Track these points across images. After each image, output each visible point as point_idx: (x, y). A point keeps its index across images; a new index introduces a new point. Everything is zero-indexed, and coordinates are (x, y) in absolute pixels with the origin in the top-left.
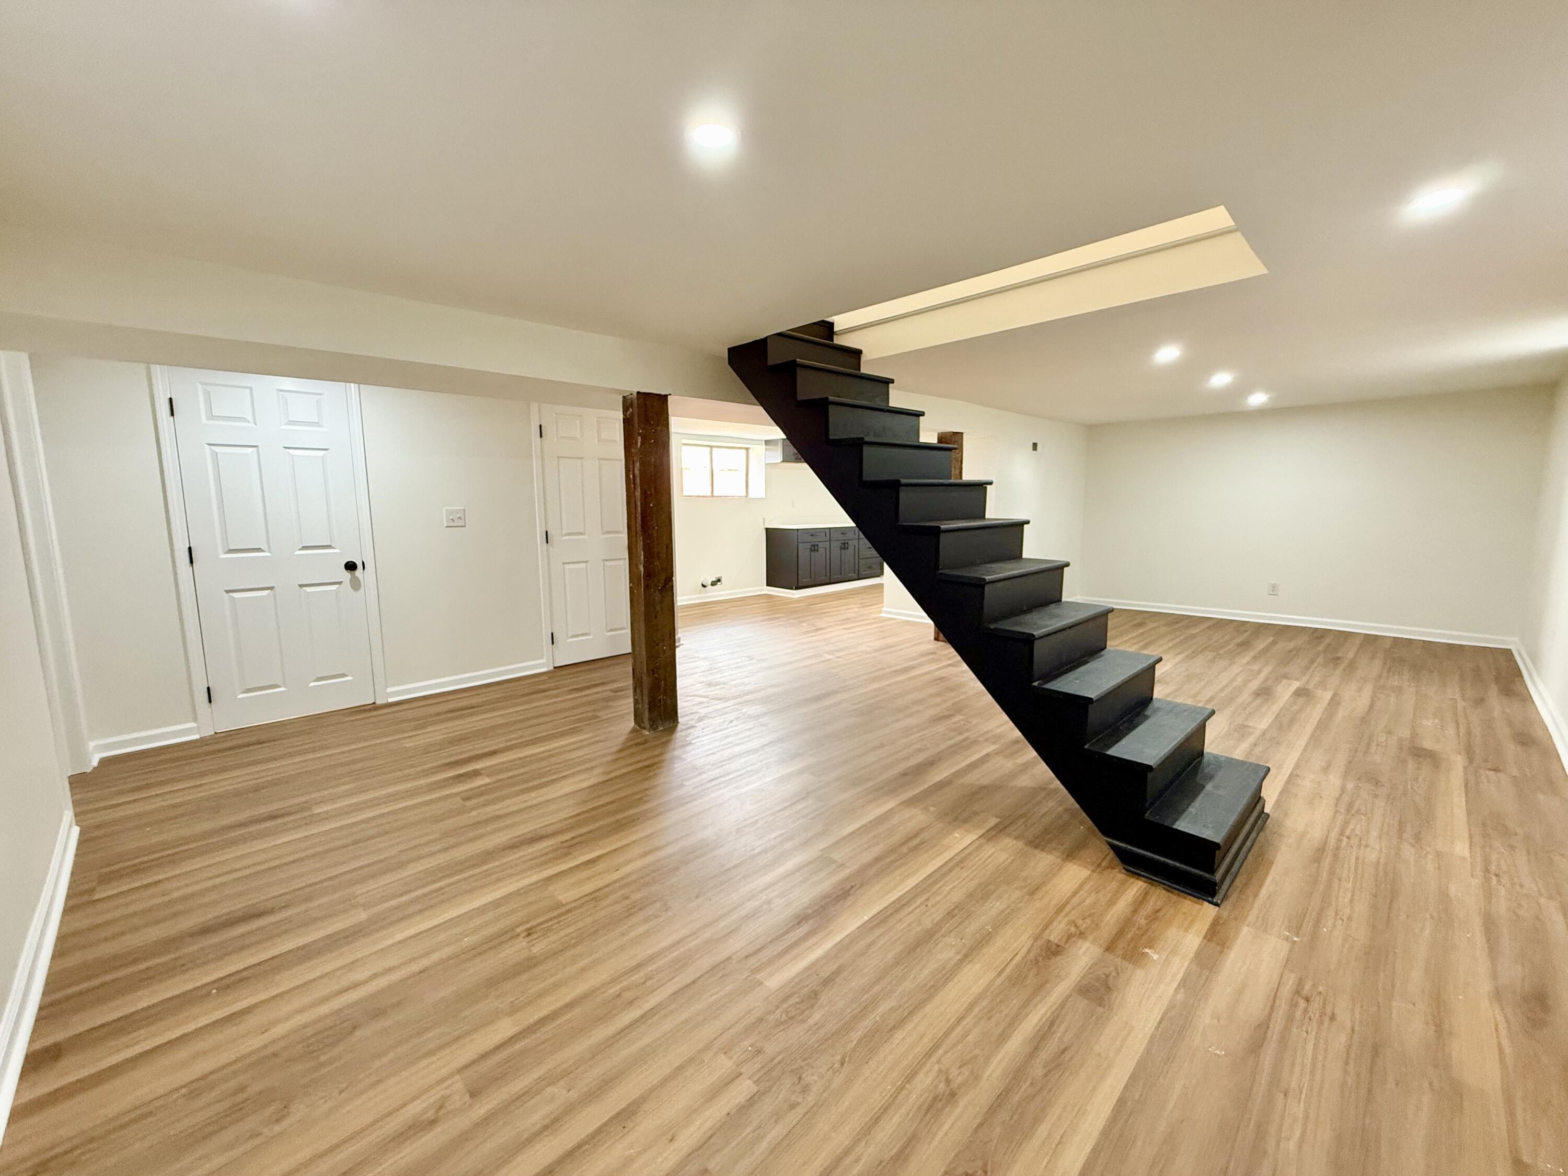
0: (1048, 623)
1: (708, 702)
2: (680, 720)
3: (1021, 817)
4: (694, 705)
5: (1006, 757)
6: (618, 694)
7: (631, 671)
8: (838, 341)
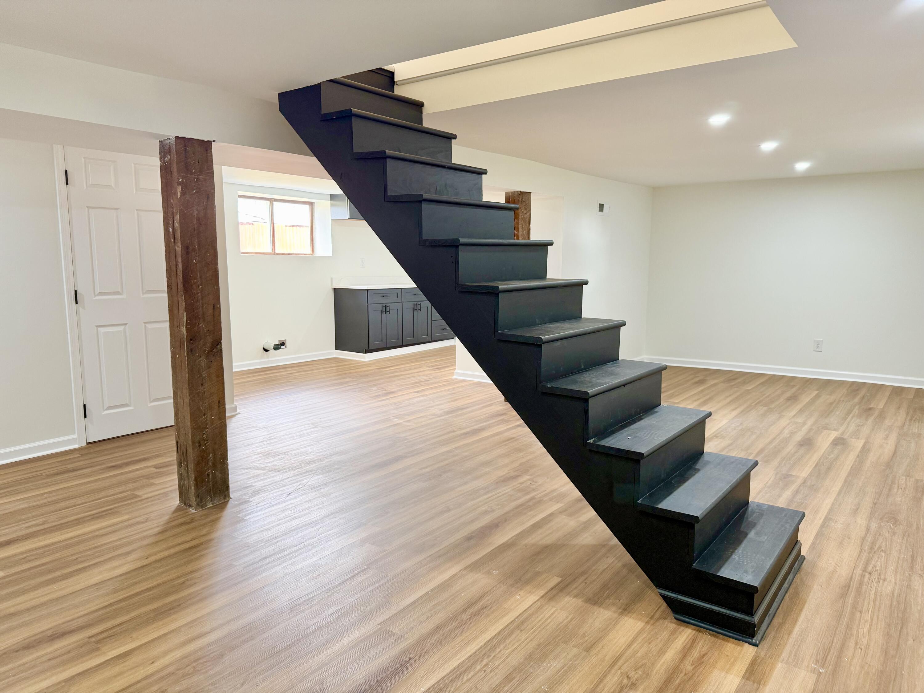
0: (602, 381)
1: (265, 474)
2: (231, 496)
3: (583, 573)
4: (249, 478)
5: (571, 515)
6: (162, 470)
7: (175, 445)
8: (399, 91)
